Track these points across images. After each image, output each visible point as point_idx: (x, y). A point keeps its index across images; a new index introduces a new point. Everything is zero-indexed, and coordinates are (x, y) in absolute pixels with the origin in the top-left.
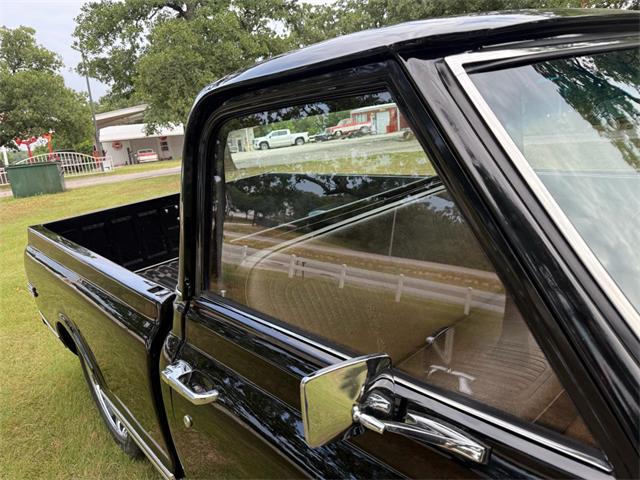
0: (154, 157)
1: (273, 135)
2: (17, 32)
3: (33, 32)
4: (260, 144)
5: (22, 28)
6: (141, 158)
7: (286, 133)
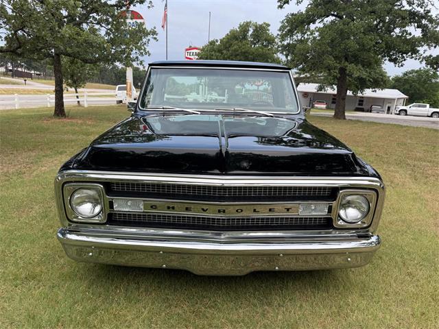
0: (324, 106)
1: (413, 106)
2: (261, 26)
3: (269, 25)
4: (400, 111)
5: (264, 23)
6: (316, 105)
7: (425, 106)
